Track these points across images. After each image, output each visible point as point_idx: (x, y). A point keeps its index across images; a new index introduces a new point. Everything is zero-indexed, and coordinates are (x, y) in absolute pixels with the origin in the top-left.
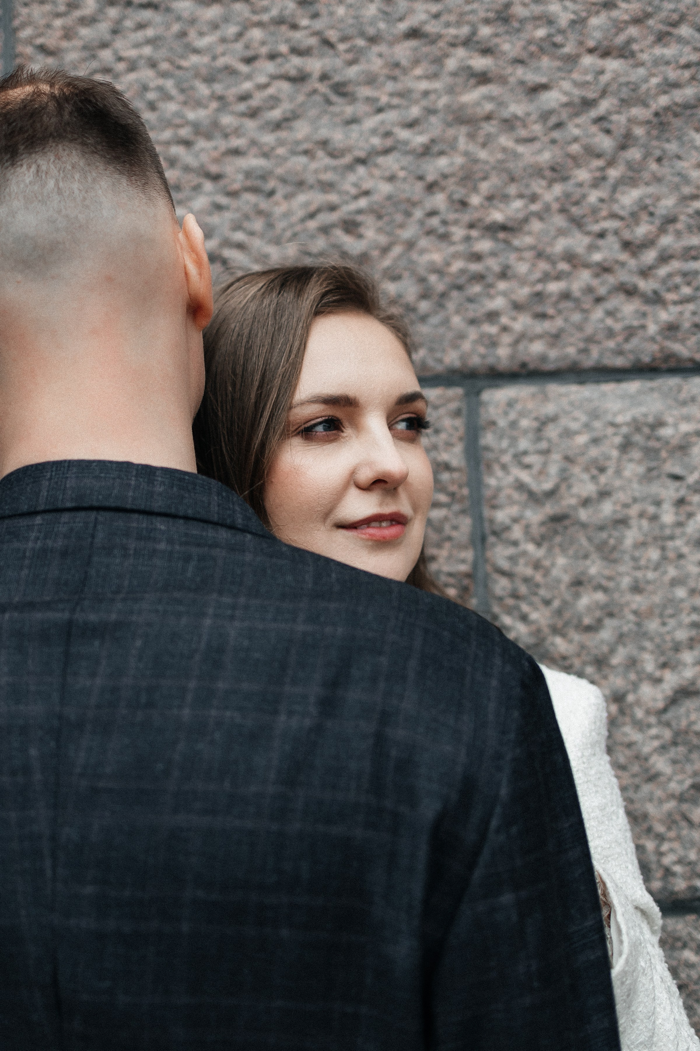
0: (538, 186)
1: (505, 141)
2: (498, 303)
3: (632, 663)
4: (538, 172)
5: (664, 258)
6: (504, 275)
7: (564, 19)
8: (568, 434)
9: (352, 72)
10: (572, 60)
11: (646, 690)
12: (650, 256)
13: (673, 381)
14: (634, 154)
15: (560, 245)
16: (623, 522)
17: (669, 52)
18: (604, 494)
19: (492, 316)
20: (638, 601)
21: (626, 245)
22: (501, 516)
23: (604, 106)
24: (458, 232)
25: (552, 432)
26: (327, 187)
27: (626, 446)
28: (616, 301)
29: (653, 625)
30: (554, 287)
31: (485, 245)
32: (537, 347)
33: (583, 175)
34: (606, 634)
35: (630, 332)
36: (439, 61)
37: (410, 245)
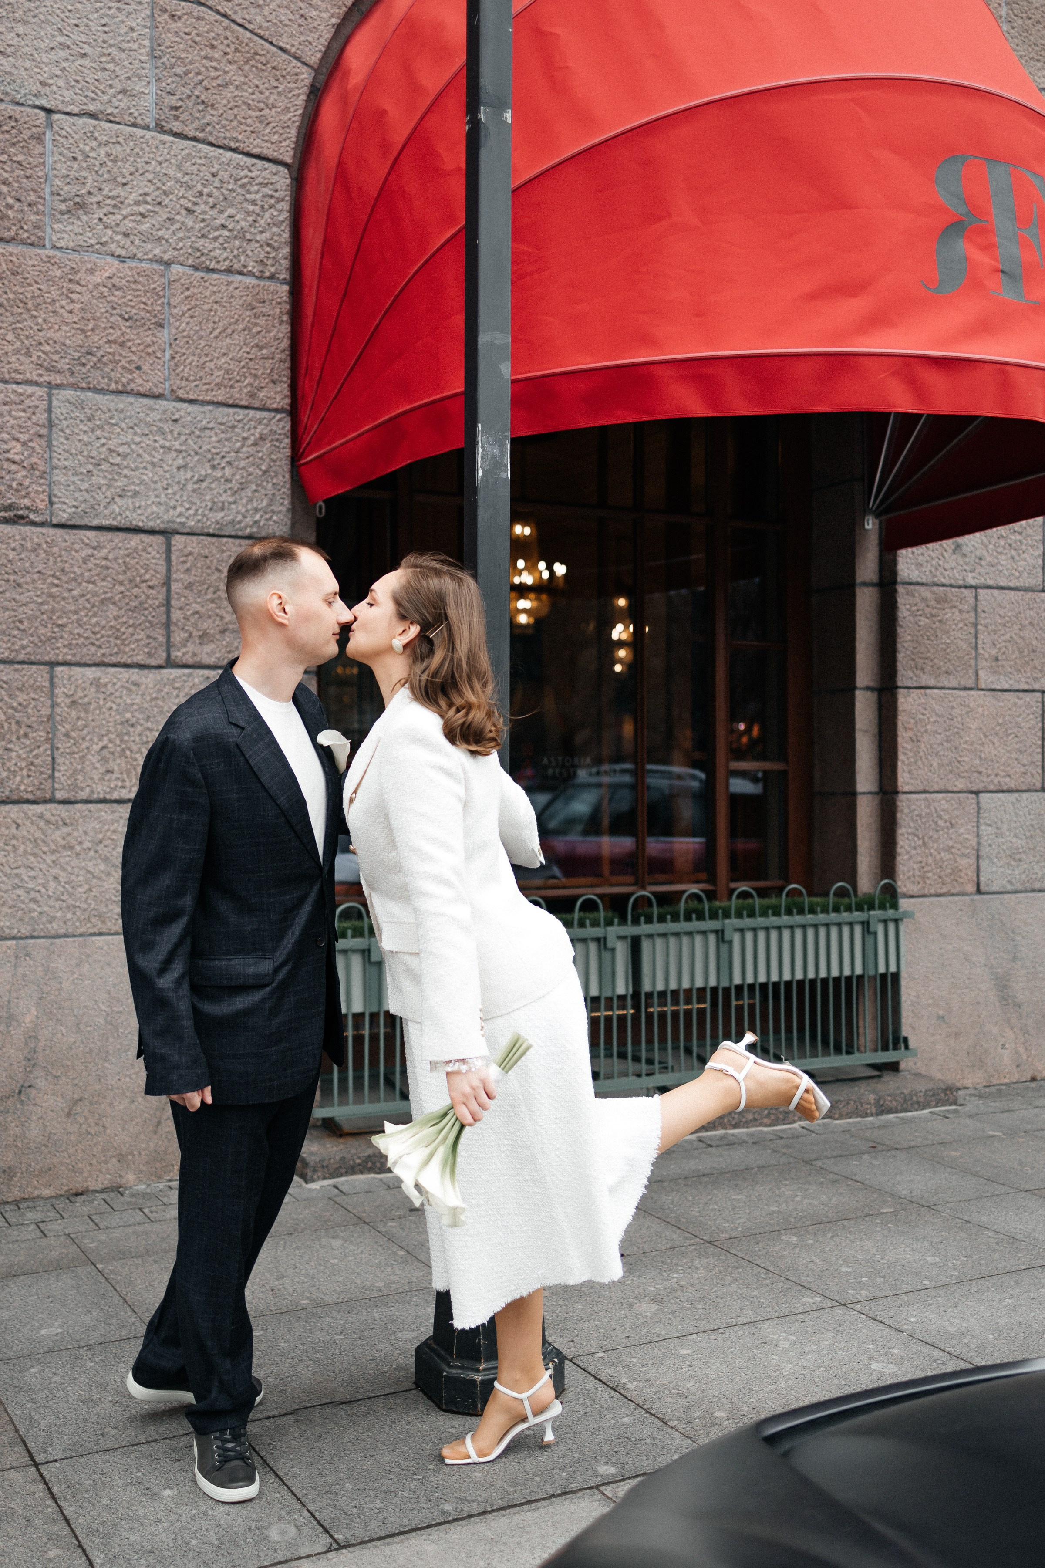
0: (71, 615)
1: (62, 603)
2: (59, 645)
3: (91, 740)
4: (71, 611)
5: (102, 636)
6: (61, 637)
7: (78, 573)
8: (77, 680)
9: (22, 580)
10: (80, 584)
11: (95, 747)
12: (99, 636)
13: (103, 668)
14: (95, 609)
15: (76, 631)
16: (90, 703)
17: (104, 584)
18: (86, 696)
19: (58, 648)
20: (93, 724)
21: (93, 633)
22: (59, 700)
23: (88, 596)
24: (49, 626)
25: (73, 679)
26: (14, 610)
27: (91, 684)
28: (90, 647)
29: (97, 730)
30: (74, 642)
31: (56, 630)
32: (69, 657)
33: (82, 614)
34: (85, 732)
35: (93, 655)
36: (45, 580)
37: (37, 628)
